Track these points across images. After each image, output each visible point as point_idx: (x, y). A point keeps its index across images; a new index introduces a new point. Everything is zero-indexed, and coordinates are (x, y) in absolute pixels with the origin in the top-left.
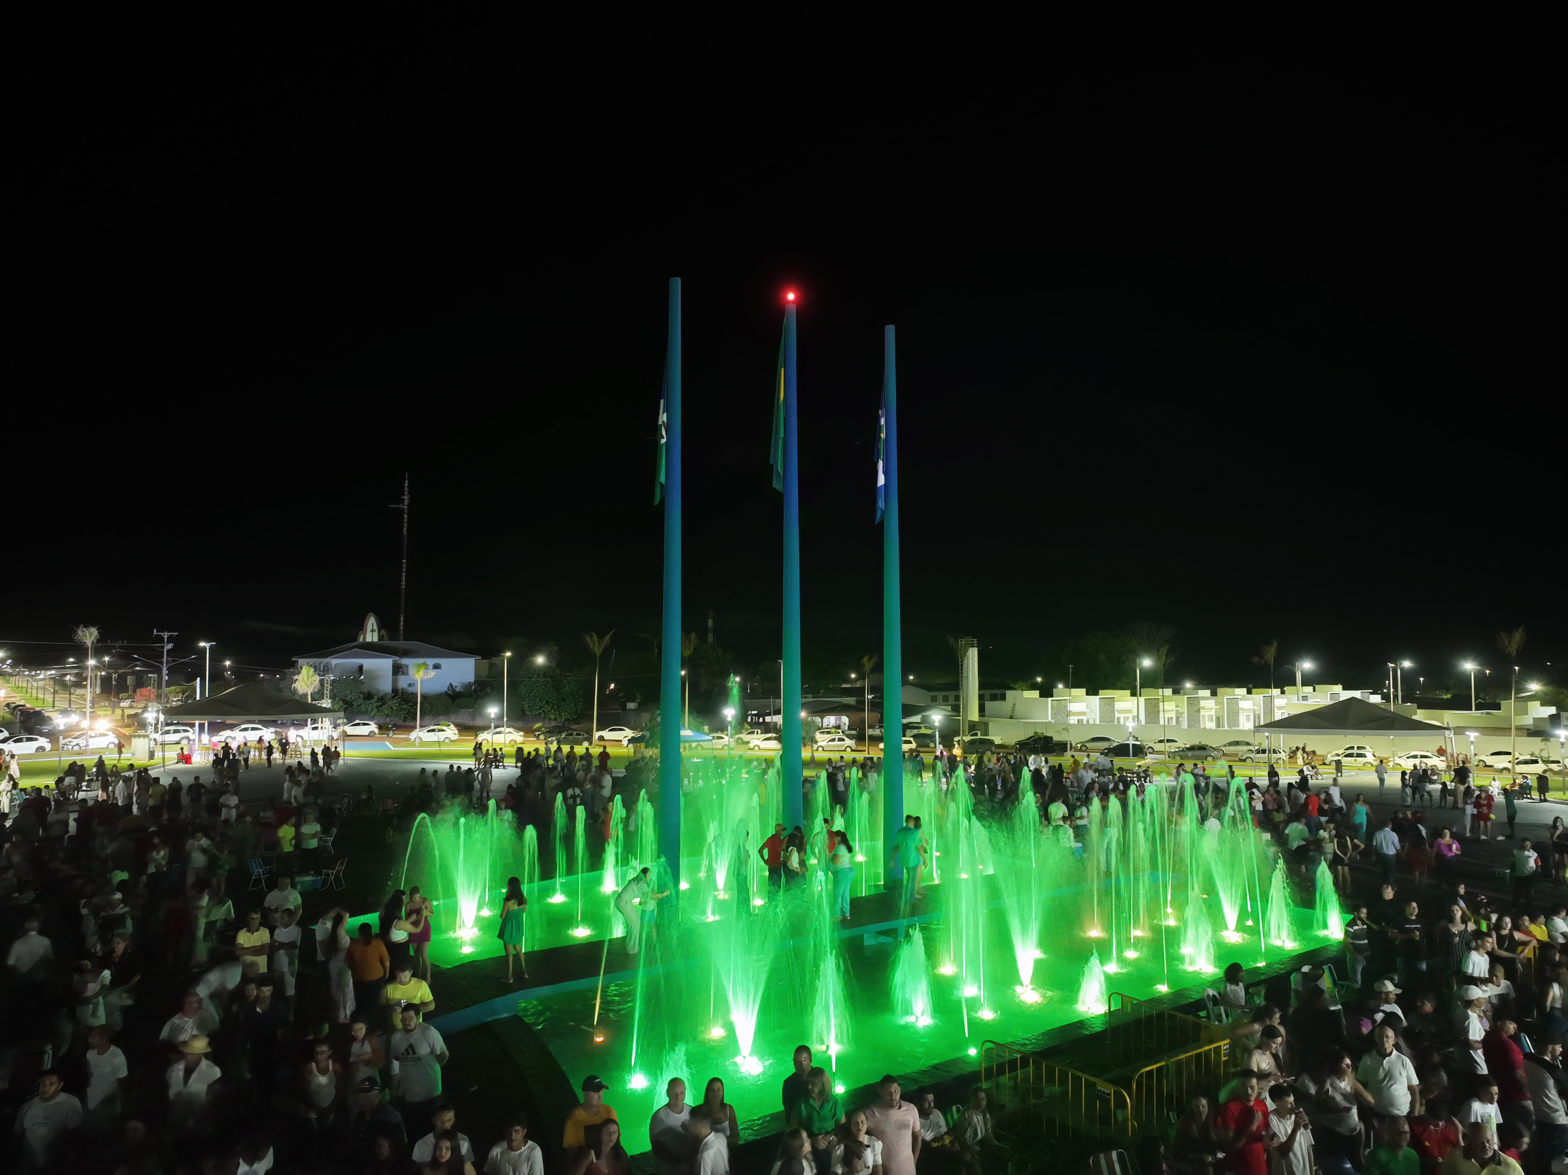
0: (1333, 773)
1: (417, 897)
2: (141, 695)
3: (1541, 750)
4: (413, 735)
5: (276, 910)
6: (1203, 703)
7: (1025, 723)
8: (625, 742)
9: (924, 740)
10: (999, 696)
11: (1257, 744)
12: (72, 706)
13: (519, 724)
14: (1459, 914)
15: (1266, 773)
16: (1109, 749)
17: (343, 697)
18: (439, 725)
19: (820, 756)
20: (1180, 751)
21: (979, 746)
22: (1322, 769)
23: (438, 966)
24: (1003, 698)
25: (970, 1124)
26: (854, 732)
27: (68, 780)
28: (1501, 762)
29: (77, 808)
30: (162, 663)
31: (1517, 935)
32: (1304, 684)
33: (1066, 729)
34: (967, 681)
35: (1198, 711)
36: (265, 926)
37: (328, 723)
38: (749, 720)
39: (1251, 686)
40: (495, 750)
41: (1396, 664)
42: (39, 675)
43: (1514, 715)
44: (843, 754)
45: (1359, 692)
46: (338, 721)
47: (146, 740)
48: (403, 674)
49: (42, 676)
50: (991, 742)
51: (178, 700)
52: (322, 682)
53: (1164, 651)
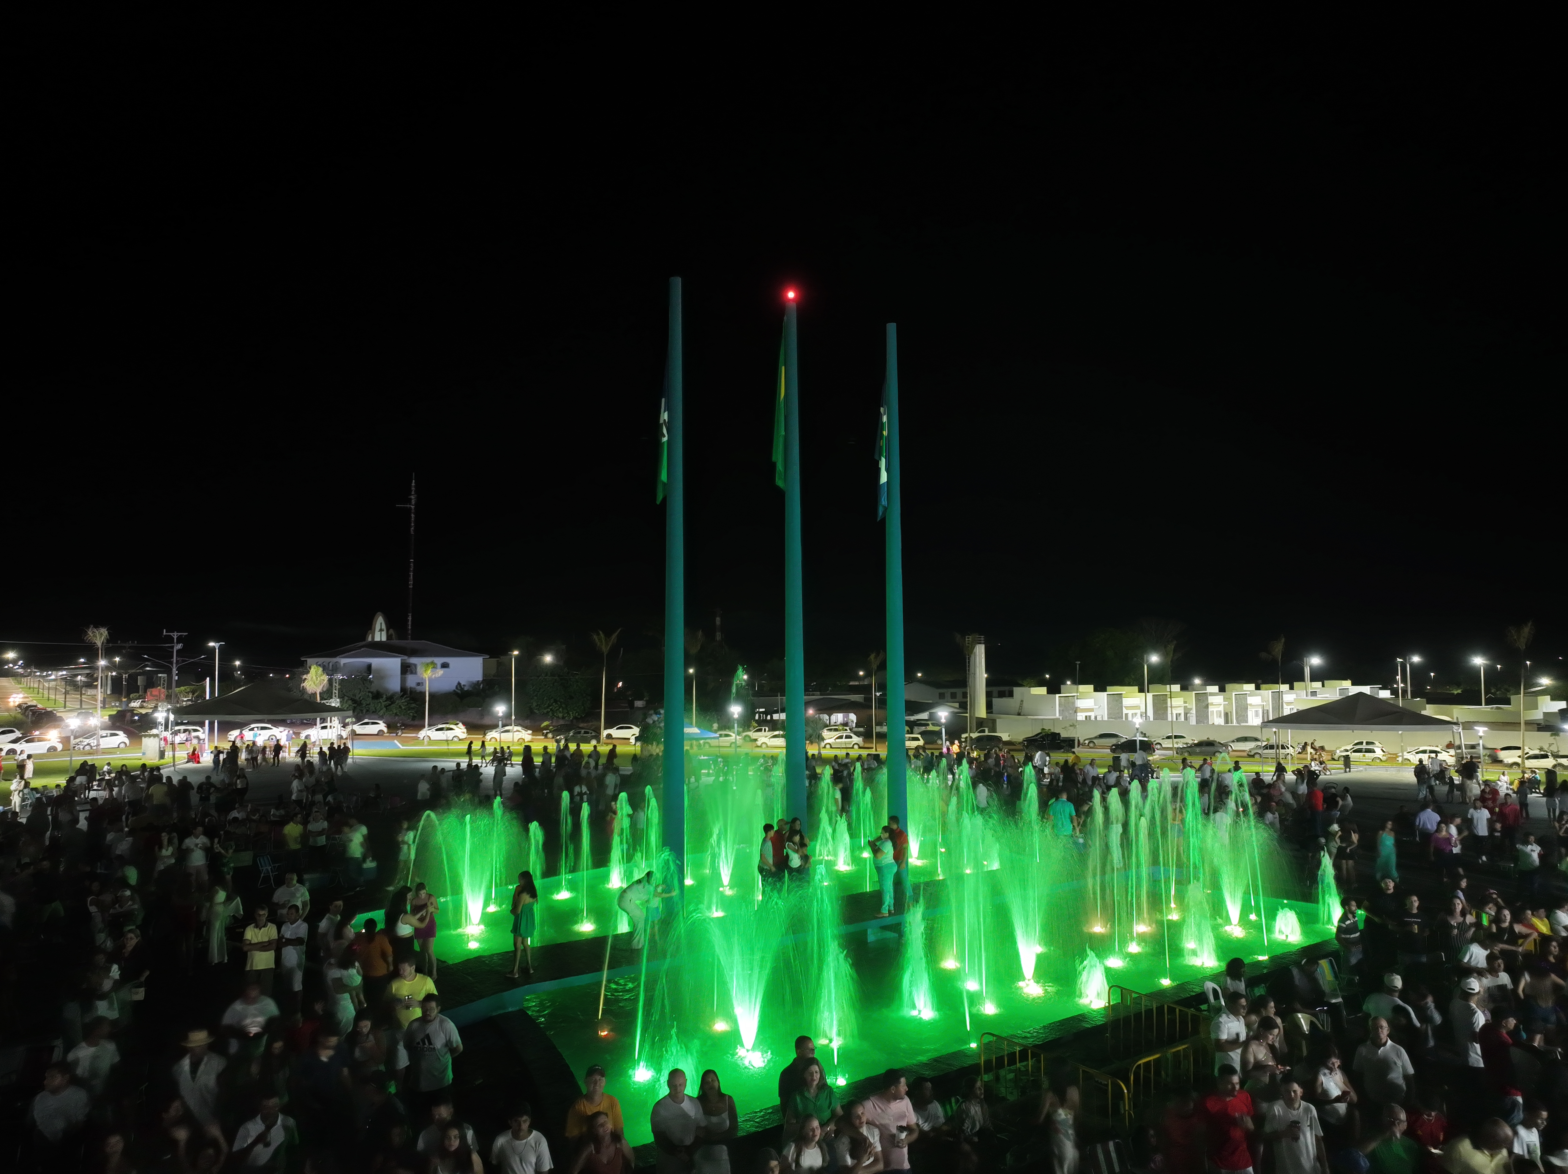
0: (1341, 769)
1: (423, 894)
2: (151, 695)
3: (1550, 745)
4: (422, 734)
5: (283, 906)
6: (1211, 699)
7: (1032, 719)
8: (633, 741)
9: (931, 737)
10: (1007, 693)
11: (1265, 740)
12: (83, 707)
13: (527, 722)
14: (1459, 907)
15: (1274, 769)
16: (1117, 746)
17: (352, 696)
18: (447, 723)
19: (827, 753)
20: (1188, 747)
21: (988, 743)
22: (1330, 765)
23: (445, 962)
24: (1011, 695)
25: (967, 1116)
26: (861, 729)
27: (80, 780)
28: (1509, 757)
29: (88, 807)
30: (172, 663)
31: (1518, 928)
32: (1313, 679)
33: (1073, 726)
34: (975, 678)
35: (1207, 706)
36: (272, 922)
37: (337, 721)
38: (757, 717)
39: (1260, 681)
40: (502, 748)
41: (1405, 659)
42: (51, 675)
43: (1524, 710)
44: (849, 751)
45: (1368, 687)
46: (347, 720)
47: (157, 739)
48: (412, 673)
49: (53, 677)
50: (999, 739)
51: (188, 700)
52: (330, 681)
53: (1171, 647)
